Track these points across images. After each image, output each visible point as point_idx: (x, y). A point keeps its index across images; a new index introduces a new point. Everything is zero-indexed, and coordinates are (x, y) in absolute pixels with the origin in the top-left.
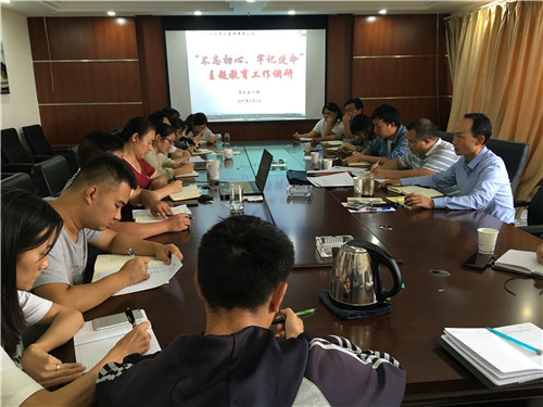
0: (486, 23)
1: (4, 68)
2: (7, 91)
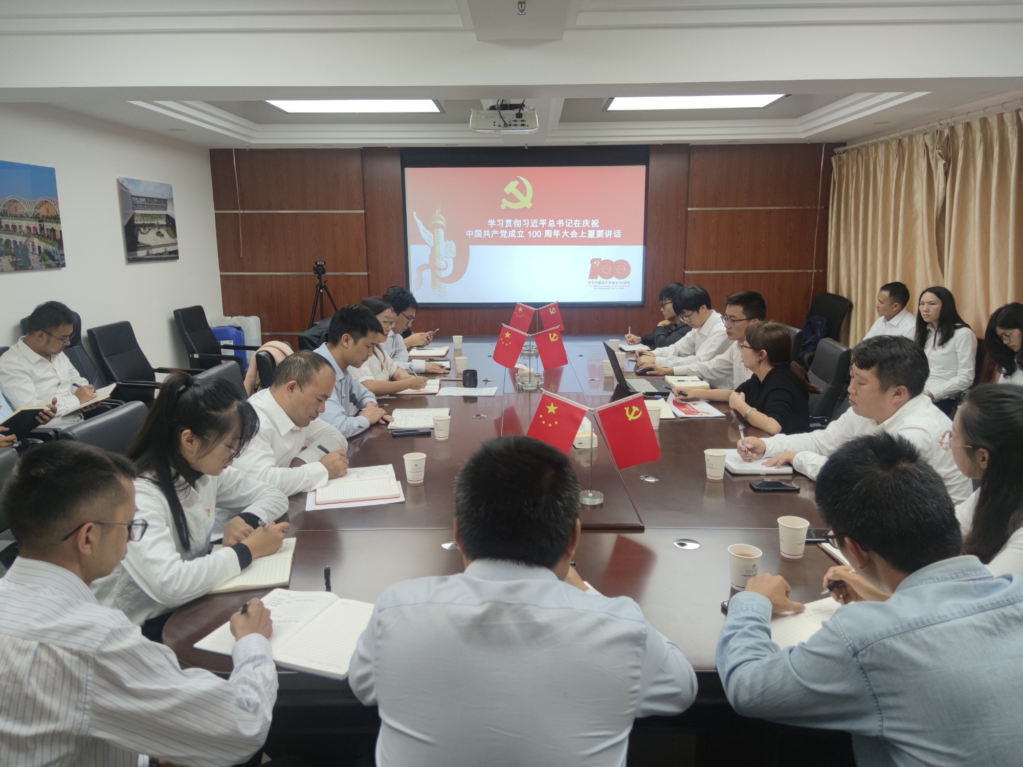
1: (171, 223)
2: (173, 255)
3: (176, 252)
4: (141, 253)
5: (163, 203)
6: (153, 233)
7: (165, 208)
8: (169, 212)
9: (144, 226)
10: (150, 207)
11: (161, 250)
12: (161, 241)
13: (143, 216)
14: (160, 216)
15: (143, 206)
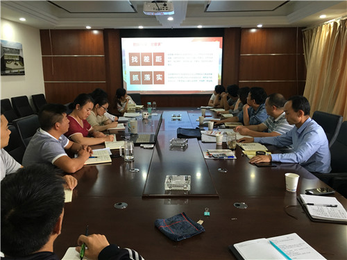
0: (327, 33)
1: (21, 60)
2: (23, 73)
3: (24, 72)
4: (7, 72)
5: (18, 51)
6: (13, 63)
7: (19, 53)
8: (20, 55)
9: (9, 60)
10: (11, 52)
11: (17, 71)
12: (16, 67)
13: (8, 56)
14: (17, 56)
15: (8, 52)
